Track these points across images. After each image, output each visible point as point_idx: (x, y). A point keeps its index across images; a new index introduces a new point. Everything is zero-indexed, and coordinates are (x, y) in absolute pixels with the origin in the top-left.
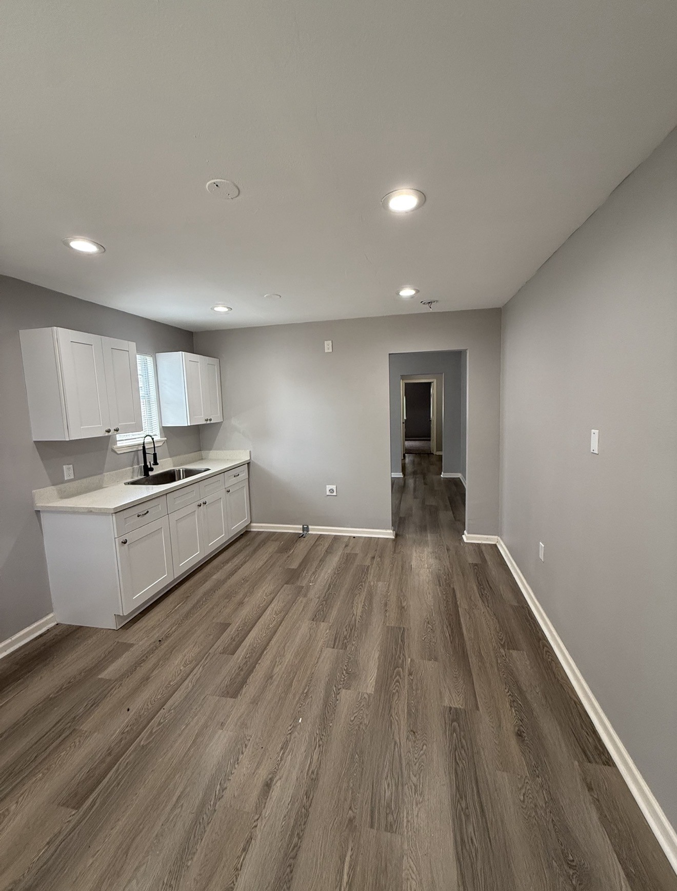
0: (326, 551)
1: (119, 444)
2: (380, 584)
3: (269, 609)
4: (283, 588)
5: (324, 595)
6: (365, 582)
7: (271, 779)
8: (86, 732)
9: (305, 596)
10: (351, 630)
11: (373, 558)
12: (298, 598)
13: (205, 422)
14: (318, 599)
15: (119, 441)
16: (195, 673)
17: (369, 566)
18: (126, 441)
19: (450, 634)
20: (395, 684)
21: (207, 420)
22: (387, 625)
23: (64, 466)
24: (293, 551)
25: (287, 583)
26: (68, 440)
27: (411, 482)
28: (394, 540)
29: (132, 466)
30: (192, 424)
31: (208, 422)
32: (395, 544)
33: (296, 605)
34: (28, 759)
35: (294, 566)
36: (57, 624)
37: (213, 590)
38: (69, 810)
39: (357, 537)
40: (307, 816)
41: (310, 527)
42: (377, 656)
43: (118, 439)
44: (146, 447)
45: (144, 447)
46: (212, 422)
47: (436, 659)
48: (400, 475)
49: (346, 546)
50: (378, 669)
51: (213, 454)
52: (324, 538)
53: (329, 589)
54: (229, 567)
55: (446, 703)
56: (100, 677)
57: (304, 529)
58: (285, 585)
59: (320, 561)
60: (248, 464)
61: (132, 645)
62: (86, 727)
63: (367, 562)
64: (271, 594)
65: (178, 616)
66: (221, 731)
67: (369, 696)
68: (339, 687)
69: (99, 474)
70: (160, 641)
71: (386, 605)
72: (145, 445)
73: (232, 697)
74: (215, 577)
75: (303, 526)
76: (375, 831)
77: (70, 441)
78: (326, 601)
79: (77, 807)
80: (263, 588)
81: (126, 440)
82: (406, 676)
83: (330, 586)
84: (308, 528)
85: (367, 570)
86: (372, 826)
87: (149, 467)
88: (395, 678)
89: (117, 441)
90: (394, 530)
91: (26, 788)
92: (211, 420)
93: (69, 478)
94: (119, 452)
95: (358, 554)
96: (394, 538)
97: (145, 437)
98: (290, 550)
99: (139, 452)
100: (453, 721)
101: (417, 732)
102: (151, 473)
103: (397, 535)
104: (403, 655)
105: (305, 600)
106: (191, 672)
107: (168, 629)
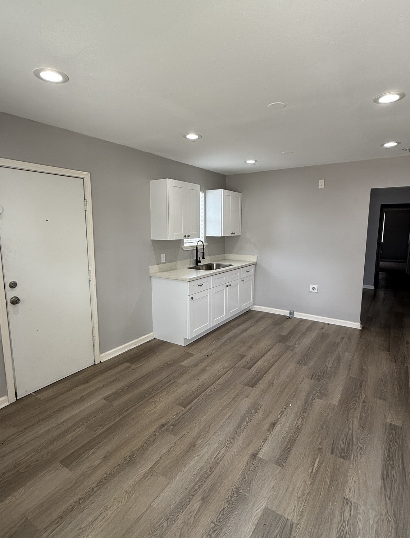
0: (307, 329)
1: (185, 245)
2: (347, 354)
3: (269, 353)
4: (277, 344)
5: (305, 352)
6: (335, 351)
7: (275, 423)
8: (181, 383)
9: (292, 350)
10: (324, 373)
11: (343, 338)
12: (287, 351)
13: (230, 235)
14: (301, 354)
15: (186, 243)
16: (229, 373)
17: (338, 343)
18: (190, 243)
19: (399, 389)
20: (352, 404)
21: (232, 234)
22: (350, 376)
23: (162, 255)
24: (283, 326)
25: (280, 342)
26: (168, 240)
27: (381, 294)
28: (361, 330)
29: (190, 259)
30: (224, 236)
31: (233, 235)
32: (362, 333)
33: (286, 354)
34: (159, 386)
35: (285, 333)
36: (154, 338)
37: (233, 338)
38: (181, 407)
39: (331, 324)
40: (295, 440)
41: (295, 313)
42: (341, 389)
43: (185, 242)
44: (198, 248)
45: (197, 248)
46: (234, 235)
47: (384, 400)
48: (372, 287)
49: (322, 328)
50: (341, 395)
51: (232, 256)
52: (305, 321)
53: (308, 350)
54: (242, 327)
55: (389, 420)
56: (181, 364)
57: (290, 313)
58: (278, 343)
59: (302, 334)
60: (255, 264)
61: (193, 355)
62: (180, 381)
63: (338, 340)
64: (269, 346)
65: (215, 346)
66: (246, 399)
67: (334, 405)
68: (315, 397)
69: (175, 262)
70: (207, 355)
71: (350, 365)
72: (198, 246)
73: (251, 387)
74: (233, 331)
75: (290, 311)
76: (334, 456)
77: (169, 240)
78: (307, 356)
79: (185, 406)
80: (264, 342)
81: (188, 243)
82: (361, 403)
83: (309, 349)
84: (293, 313)
85: (338, 345)
86: (332, 453)
87: (199, 260)
88: (353, 401)
89: (184, 243)
90: (361, 324)
91: (161, 396)
92: (234, 234)
93: (163, 262)
94: (185, 250)
95: (330, 334)
96: (361, 329)
97: (198, 242)
98: (281, 324)
99: (194, 250)
100: (392, 429)
101: (365, 428)
102: (199, 264)
103: (363, 328)
104: (360, 392)
105: (292, 353)
106: (227, 372)
107: (211, 351)
